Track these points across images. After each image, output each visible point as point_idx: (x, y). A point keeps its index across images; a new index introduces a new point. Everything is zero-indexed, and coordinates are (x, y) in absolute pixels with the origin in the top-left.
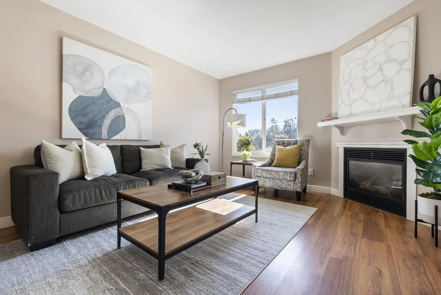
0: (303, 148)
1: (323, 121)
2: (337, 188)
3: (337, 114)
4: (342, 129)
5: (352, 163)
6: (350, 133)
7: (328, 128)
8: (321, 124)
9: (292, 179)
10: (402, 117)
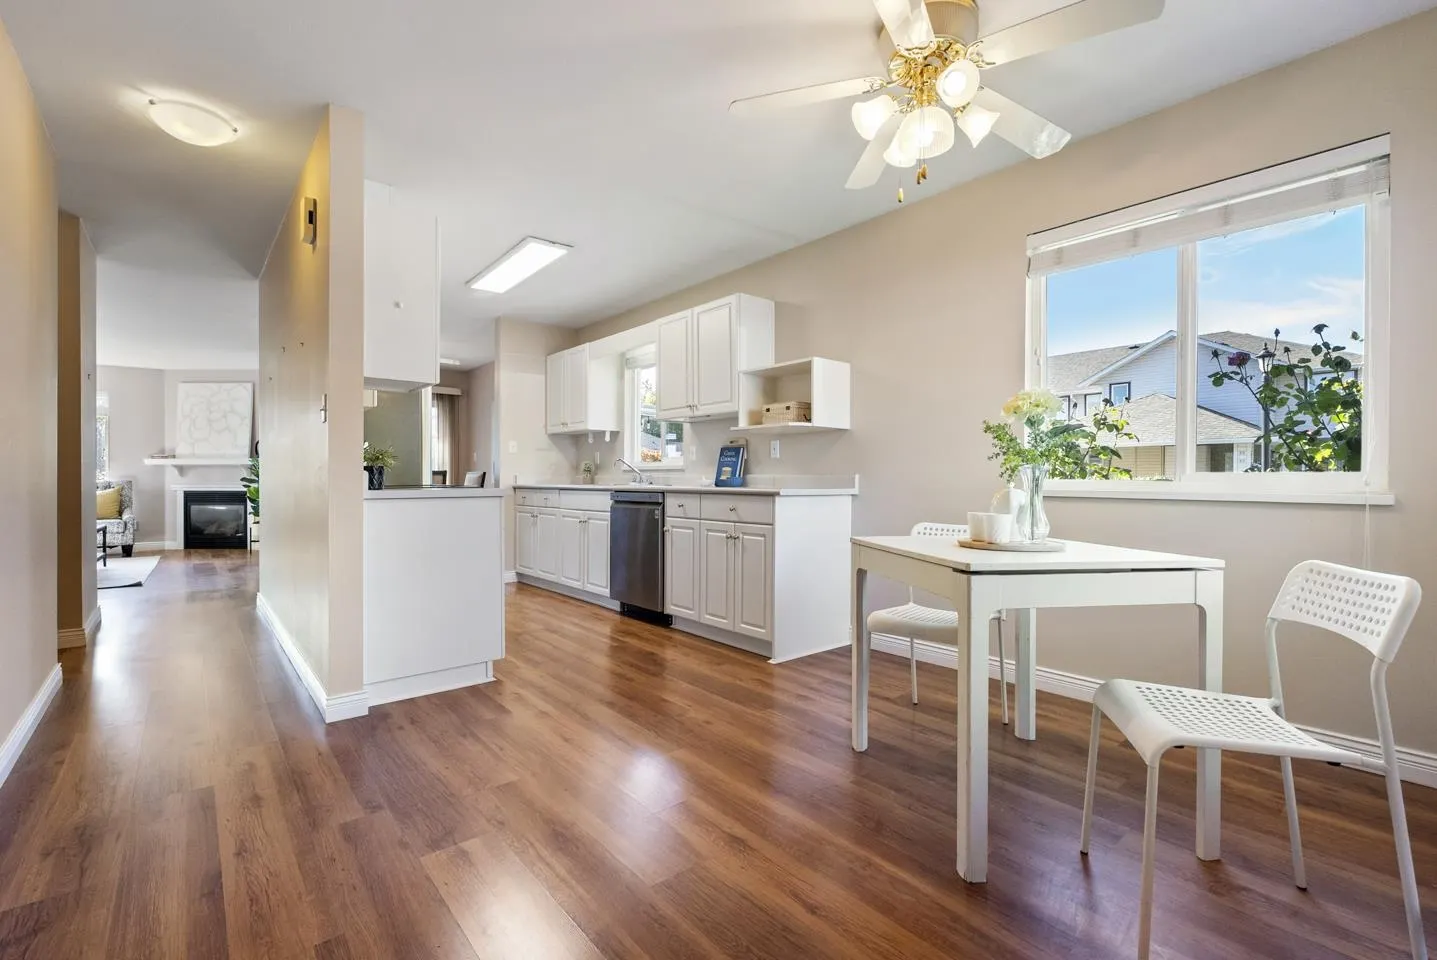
0: (124, 493)
1: (153, 457)
2: (175, 540)
3: (174, 450)
4: (181, 469)
5: (194, 508)
6: (191, 474)
7: (161, 468)
8: (148, 462)
9: (121, 530)
10: (243, 466)
